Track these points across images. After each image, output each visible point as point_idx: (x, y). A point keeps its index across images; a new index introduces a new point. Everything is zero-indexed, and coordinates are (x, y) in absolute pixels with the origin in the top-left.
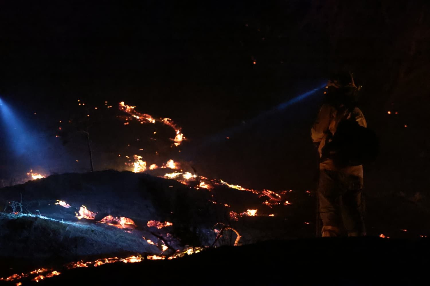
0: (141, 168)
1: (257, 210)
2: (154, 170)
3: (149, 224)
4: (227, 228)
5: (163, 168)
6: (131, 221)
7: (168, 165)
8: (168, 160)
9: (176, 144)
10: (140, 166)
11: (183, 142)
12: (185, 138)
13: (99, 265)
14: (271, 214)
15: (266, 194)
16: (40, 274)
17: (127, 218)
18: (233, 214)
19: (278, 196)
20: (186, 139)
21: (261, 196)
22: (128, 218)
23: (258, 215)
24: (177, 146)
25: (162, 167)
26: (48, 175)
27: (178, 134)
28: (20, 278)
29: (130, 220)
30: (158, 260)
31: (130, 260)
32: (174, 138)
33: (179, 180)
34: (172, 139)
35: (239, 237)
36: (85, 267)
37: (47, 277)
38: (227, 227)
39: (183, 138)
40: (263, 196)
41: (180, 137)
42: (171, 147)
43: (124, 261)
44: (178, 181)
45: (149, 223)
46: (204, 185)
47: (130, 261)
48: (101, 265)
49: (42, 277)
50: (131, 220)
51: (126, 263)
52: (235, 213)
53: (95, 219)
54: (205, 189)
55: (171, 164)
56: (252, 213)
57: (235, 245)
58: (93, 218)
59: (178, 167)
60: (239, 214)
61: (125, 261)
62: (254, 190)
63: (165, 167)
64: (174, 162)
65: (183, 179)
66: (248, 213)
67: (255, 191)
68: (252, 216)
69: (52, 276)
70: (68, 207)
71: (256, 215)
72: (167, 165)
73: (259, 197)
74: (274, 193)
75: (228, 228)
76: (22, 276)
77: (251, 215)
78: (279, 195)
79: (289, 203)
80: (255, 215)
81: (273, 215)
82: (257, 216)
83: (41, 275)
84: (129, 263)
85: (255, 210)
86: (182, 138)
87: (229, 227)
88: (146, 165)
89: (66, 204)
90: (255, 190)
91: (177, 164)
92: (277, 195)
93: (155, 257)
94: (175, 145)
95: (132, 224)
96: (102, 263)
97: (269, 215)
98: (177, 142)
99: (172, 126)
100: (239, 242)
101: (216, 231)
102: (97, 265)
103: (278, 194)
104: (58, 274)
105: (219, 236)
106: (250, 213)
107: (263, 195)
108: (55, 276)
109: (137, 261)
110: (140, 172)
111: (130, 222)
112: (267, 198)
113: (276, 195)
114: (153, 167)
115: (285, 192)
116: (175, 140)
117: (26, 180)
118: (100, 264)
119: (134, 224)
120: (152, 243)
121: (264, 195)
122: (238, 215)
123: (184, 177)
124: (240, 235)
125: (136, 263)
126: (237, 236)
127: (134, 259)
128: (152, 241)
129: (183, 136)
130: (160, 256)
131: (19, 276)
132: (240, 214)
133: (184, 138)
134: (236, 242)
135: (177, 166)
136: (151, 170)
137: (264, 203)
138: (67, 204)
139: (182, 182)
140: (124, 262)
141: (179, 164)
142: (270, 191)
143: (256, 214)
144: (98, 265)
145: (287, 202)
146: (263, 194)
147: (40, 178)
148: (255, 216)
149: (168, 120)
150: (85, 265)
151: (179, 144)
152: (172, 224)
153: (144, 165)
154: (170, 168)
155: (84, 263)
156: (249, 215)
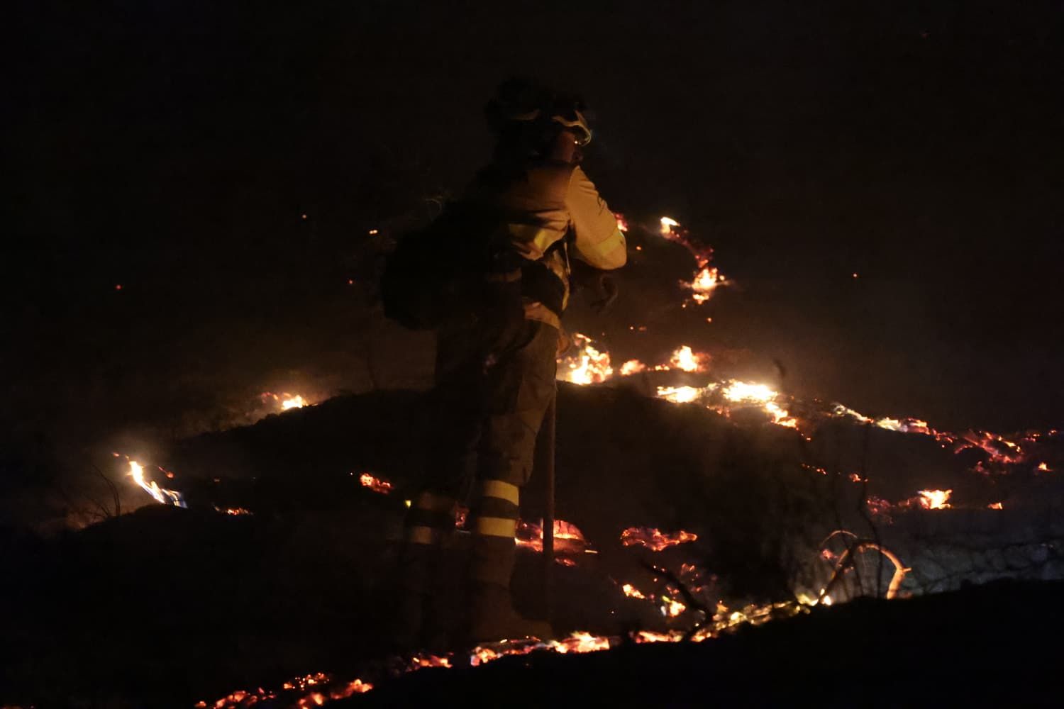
0: (596, 371)
1: (949, 492)
2: (634, 376)
3: (627, 539)
4: (864, 546)
5: (660, 370)
6: (573, 530)
7: (677, 361)
8: (678, 346)
9: (696, 297)
10: (591, 367)
11: (718, 291)
12: (726, 279)
13: (485, 661)
14: (995, 502)
15: (977, 444)
16: (311, 690)
17: (562, 522)
18: (876, 506)
19: (1015, 448)
20: (726, 283)
21: (961, 449)
22: (565, 521)
23: (953, 507)
24: (700, 303)
25: (658, 368)
26: (324, 397)
27: (704, 267)
28: (255, 701)
29: (568, 527)
30: (657, 642)
31: (576, 643)
32: (691, 280)
33: (711, 404)
34: (687, 285)
35: (899, 572)
36: (443, 667)
37: (332, 696)
38: (862, 542)
39: (718, 280)
40: (969, 448)
41: (711, 278)
42: (684, 306)
43: (558, 650)
44: (708, 407)
45: (626, 534)
46: (786, 419)
47: (575, 649)
48: (491, 661)
49: (318, 699)
50: (572, 526)
51: (563, 654)
52: (883, 501)
53: (465, 524)
54: (791, 429)
55: (686, 359)
56: (936, 499)
57: (890, 595)
58: (461, 521)
59: (704, 367)
60: (897, 505)
61: (562, 648)
62: (938, 432)
63: (667, 368)
64: (694, 352)
65: (727, 403)
66: (924, 501)
67: (945, 434)
68: (936, 509)
69: (349, 695)
70: (385, 492)
71: (949, 505)
72: (672, 361)
73: (957, 452)
74: (1000, 439)
75: (868, 546)
76: (259, 695)
77: (932, 507)
78: (1017, 445)
79: (1047, 467)
80: (944, 506)
81: (999, 505)
82: (951, 508)
83: (316, 692)
84: (572, 656)
85: (944, 490)
86: (714, 279)
87: (871, 543)
88: (608, 361)
89: (381, 483)
90: (941, 432)
91: (703, 356)
92: (1011, 445)
93: (650, 637)
94: (696, 301)
95: (577, 538)
96: (492, 655)
97: (988, 504)
98: (700, 293)
99: (685, 243)
100: (902, 585)
101: (828, 554)
102: (478, 661)
103: (1011, 441)
104: (365, 688)
106: (929, 502)
107: (966, 447)
108: (357, 694)
109: (597, 647)
110: (593, 383)
111: (569, 532)
112: (984, 455)
113: (1007, 446)
114: (630, 367)
115: (1035, 435)
116: (695, 286)
117: (260, 414)
118: (488, 657)
119: (582, 539)
120: (637, 594)
121: (971, 447)
122: (894, 506)
123: (727, 397)
124: (904, 566)
125: (593, 654)
126: (894, 568)
127: (587, 643)
128: (635, 587)
129: (718, 274)
130: (664, 633)
131: (252, 695)
132: (900, 504)
133: (722, 278)
134: (893, 585)
135: (700, 363)
136: (626, 376)
137: (970, 469)
138: (384, 483)
139: (720, 412)
140: (559, 652)
141: (710, 357)
142: (988, 434)
143: (946, 502)
144: (481, 661)
145: (1043, 467)
146: (968, 443)
147: (300, 406)
148: (946, 509)
149: (672, 227)
150: (444, 662)
151: (707, 297)
152: (695, 537)
153: (602, 362)
154: (681, 371)
155: (442, 656)
156: (927, 508)
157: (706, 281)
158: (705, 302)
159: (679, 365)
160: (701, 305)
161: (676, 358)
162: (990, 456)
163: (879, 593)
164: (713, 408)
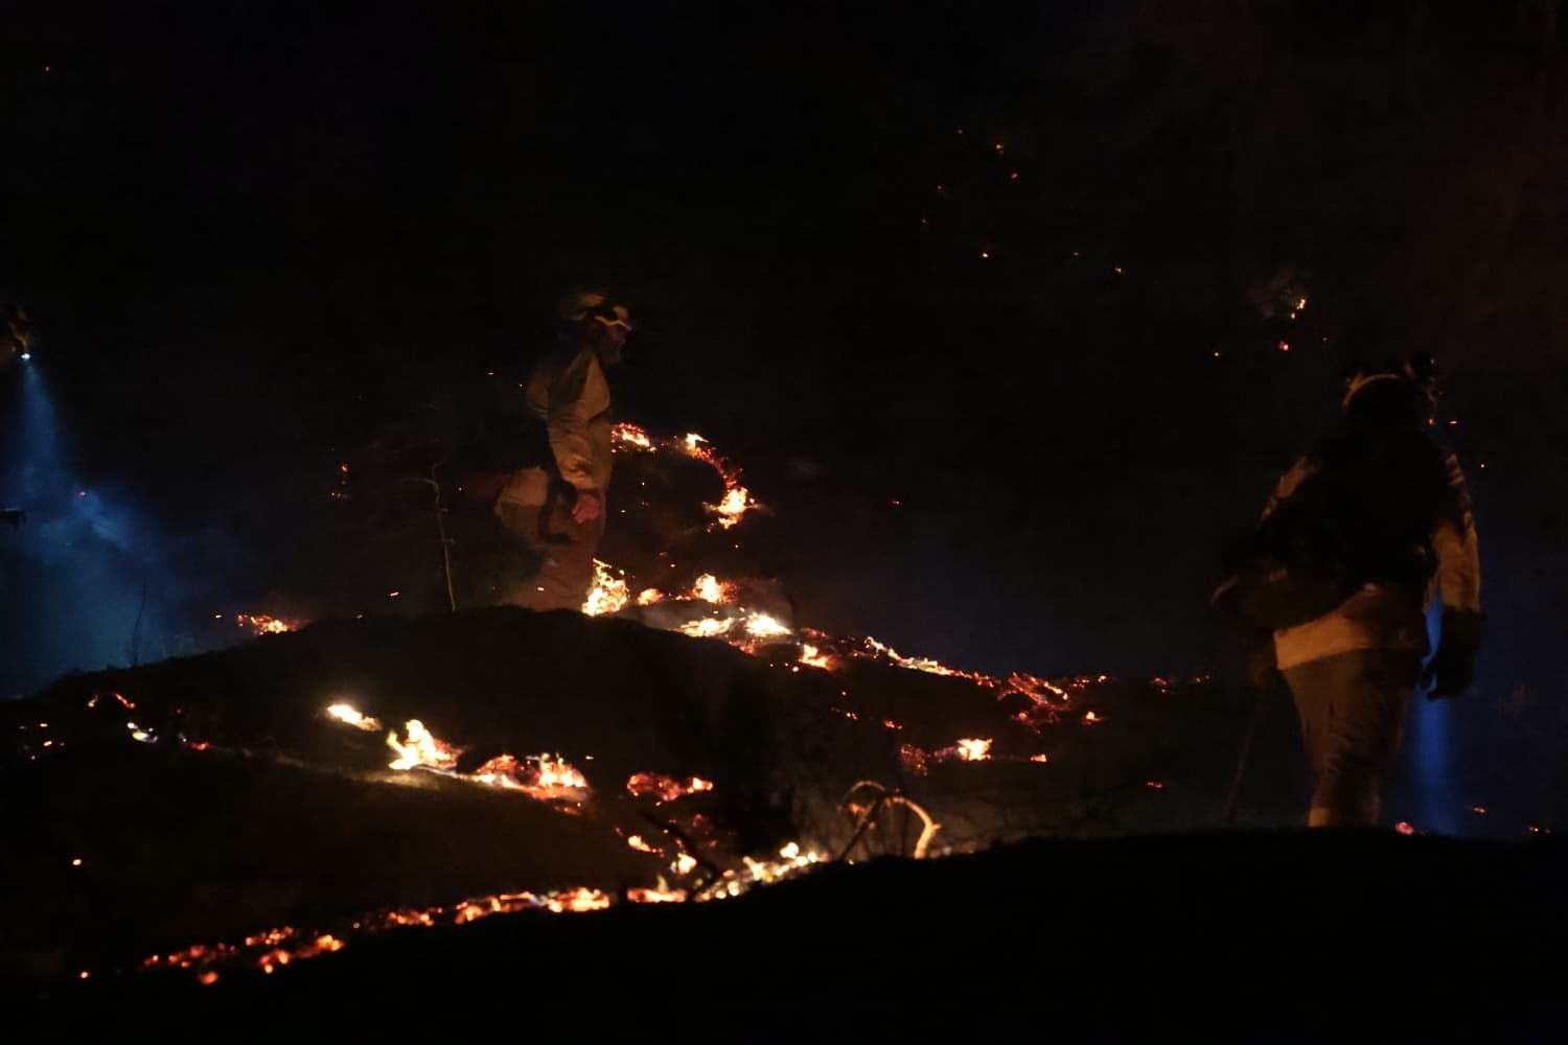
0: (609, 600)
1: (990, 741)
2: (651, 606)
3: (634, 786)
4: (893, 800)
5: (680, 601)
7: (699, 591)
8: (700, 574)
9: (722, 521)
10: (604, 595)
11: (748, 514)
12: (756, 502)
13: (471, 918)
14: (1038, 754)
15: (1021, 689)
16: (273, 947)
18: (910, 755)
19: (1061, 695)
20: (756, 506)
21: (1004, 695)
23: (993, 759)
24: (726, 527)
25: (679, 598)
27: (731, 488)
28: (211, 958)
30: (663, 902)
31: (573, 900)
32: (718, 503)
33: (734, 640)
34: (713, 507)
35: (929, 830)
36: (423, 925)
37: (298, 955)
38: (890, 795)
39: (747, 503)
40: (1012, 694)
41: (740, 500)
42: (709, 530)
43: (552, 906)
44: (730, 643)
45: (634, 780)
46: (816, 658)
47: (570, 908)
48: (477, 920)
49: (284, 958)
51: (558, 913)
52: (918, 751)
53: (456, 767)
54: (821, 669)
55: (710, 589)
56: (974, 749)
57: (919, 853)
58: (452, 762)
59: (729, 598)
60: (933, 754)
61: (557, 905)
62: (980, 675)
63: (688, 598)
64: (719, 581)
65: (749, 638)
66: (962, 751)
67: (987, 678)
68: (975, 760)
69: (317, 954)
70: (370, 729)
71: (989, 756)
72: (693, 591)
73: (1000, 698)
74: (1047, 684)
75: (898, 800)
76: (218, 951)
77: (971, 758)
78: (1065, 691)
79: (1095, 716)
80: (984, 757)
81: (1043, 758)
82: (990, 760)
83: (280, 949)
84: (569, 915)
85: (985, 739)
86: (744, 500)
87: (898, 795)
88: (623, 589)
89: (365, 719)
90: (984, 676)
91: (727, 586)
92: (1058, 691)
93: (654, 896)
94: (722, 526)
95: (580, 784)
96: (479, 911)
97: (1030, 756)
98: (727, 517)
99: (712, 461)
100: (931, 845)
101: (855, 808)
102: (464, 918)
103: (1058, 688)
104: (336, 945)
105: (865, 826)
106: (969, 752)
107: (1009, 692)
108: (327, 952)
109: (596, 905)
110: (605, 614)
112: (1023, 702)
113: (1053, 692)
114: (648, 596)
115: (1084, 681)
116: (722, 509)
118: (474, 914)
119: (585, 785)
120: (645, 848)
121: (1015, 692)
122: (929, 756)
123: (750, 631)
124: (934, 822)
125: (591, 913)
126: (922, 826)
127: (586, 900)
128: (644, 840)
129: (748, 497)
130: (671, 891)
131: (211, 951)
132: (936, 754)
133: (752, 501)
134: (922, 844)
135: (725, 594)
136: (643, 606)
137: (1012, 717)
139: (743, 649)
140: (553, 910)
141: (734, 587)
142: (1034, 680)
143: (986, 753)
144: (467, 918)
145: (1091, 716)
146: (1012, 688)
147: (278, 631)
148: (985, 760)
149: (698, 443)
150: (425, 918)
151: (734, 522)
152: (710, 786)
153: (618, 590)
154: (704, 601)
155: (422, 911)
156: (965, 758)
157: (735, 503)
158: (732, 526)
159: (703, 595)
160: (728, 530)
161: (699, 587)
162: (1035, 703)
163: (903, 850)
164: (735, 644)
